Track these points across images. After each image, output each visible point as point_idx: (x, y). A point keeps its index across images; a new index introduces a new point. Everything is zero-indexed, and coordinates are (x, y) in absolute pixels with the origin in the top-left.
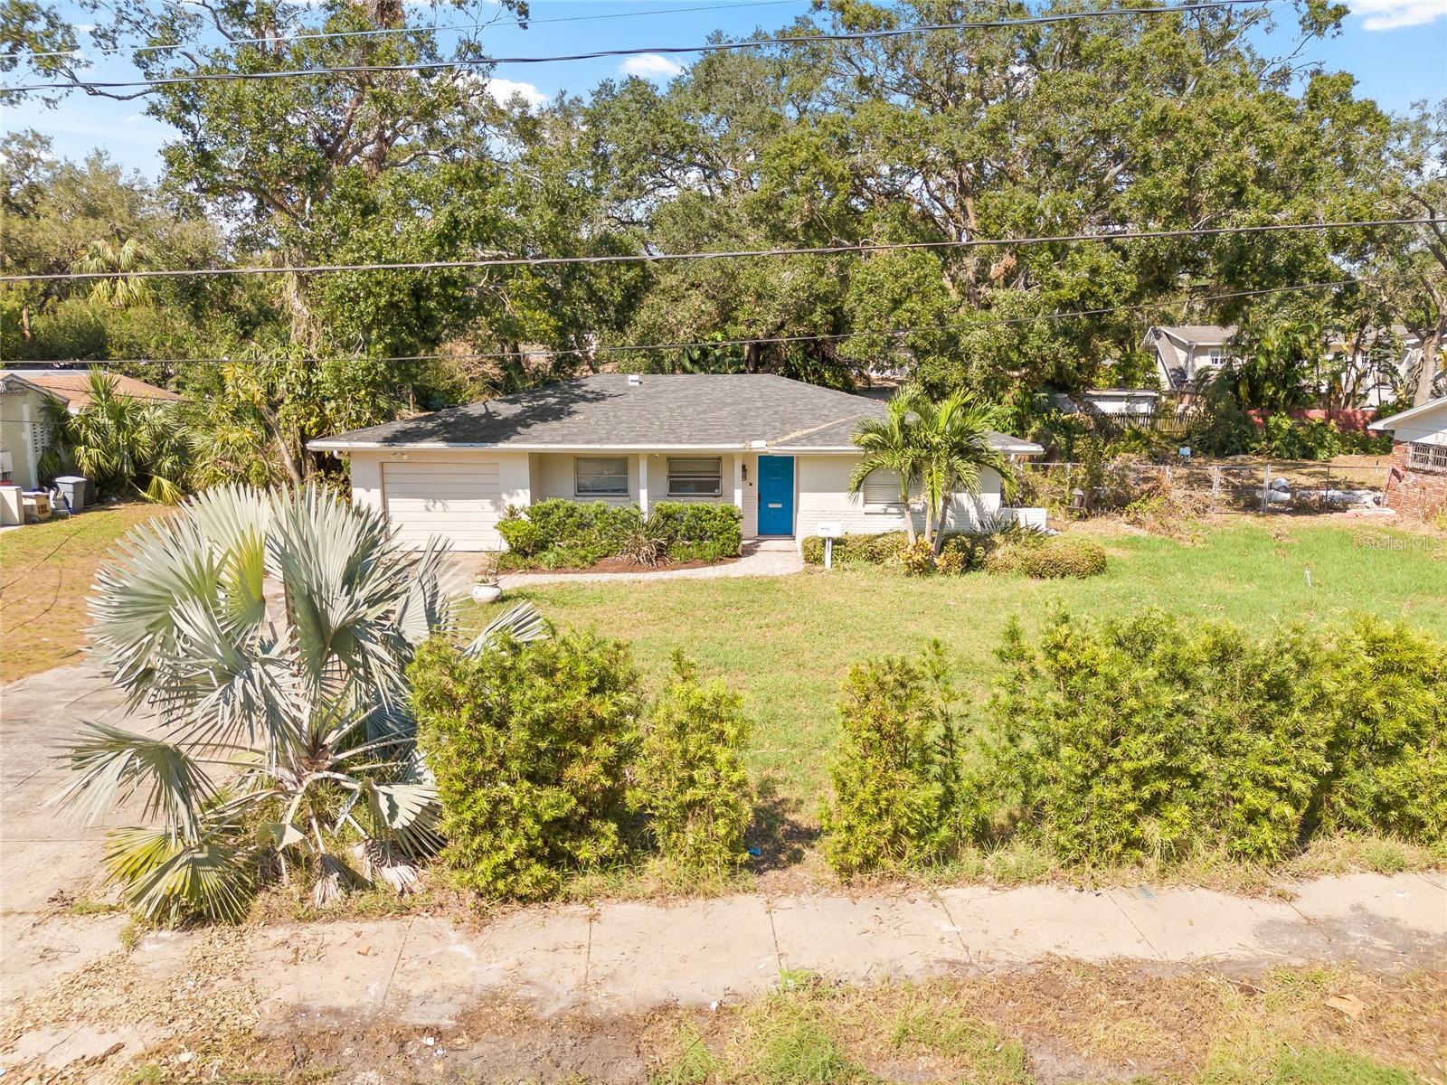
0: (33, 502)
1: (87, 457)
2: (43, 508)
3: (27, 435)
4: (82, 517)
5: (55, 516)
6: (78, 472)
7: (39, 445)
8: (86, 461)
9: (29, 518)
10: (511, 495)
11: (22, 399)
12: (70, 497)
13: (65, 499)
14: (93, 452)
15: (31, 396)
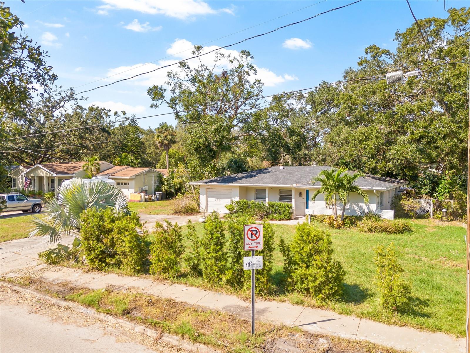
0: (147, 197)
1: (164, 188)
2: (150, 199)
3: (153, 182)
4: (160, 201)
5: (153, 201)
6: (161, 191)
7: (156, 185)
8: (163, 188)
9: (146, 201)
10: (234, 198)
11: (153, 174)
12: (158, 197)
13: (157, 197)
14: (166, 186)
15: (155, 173)
